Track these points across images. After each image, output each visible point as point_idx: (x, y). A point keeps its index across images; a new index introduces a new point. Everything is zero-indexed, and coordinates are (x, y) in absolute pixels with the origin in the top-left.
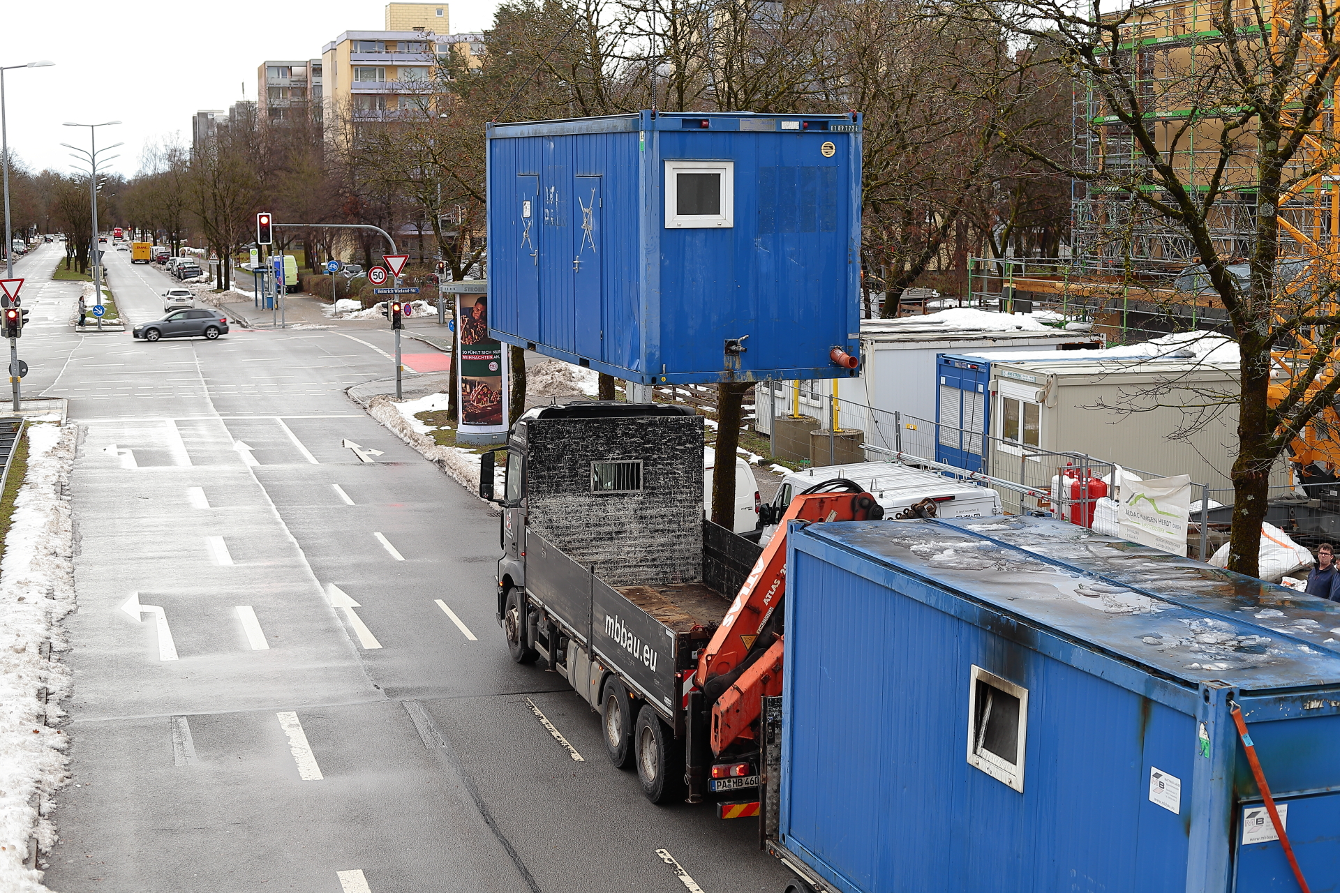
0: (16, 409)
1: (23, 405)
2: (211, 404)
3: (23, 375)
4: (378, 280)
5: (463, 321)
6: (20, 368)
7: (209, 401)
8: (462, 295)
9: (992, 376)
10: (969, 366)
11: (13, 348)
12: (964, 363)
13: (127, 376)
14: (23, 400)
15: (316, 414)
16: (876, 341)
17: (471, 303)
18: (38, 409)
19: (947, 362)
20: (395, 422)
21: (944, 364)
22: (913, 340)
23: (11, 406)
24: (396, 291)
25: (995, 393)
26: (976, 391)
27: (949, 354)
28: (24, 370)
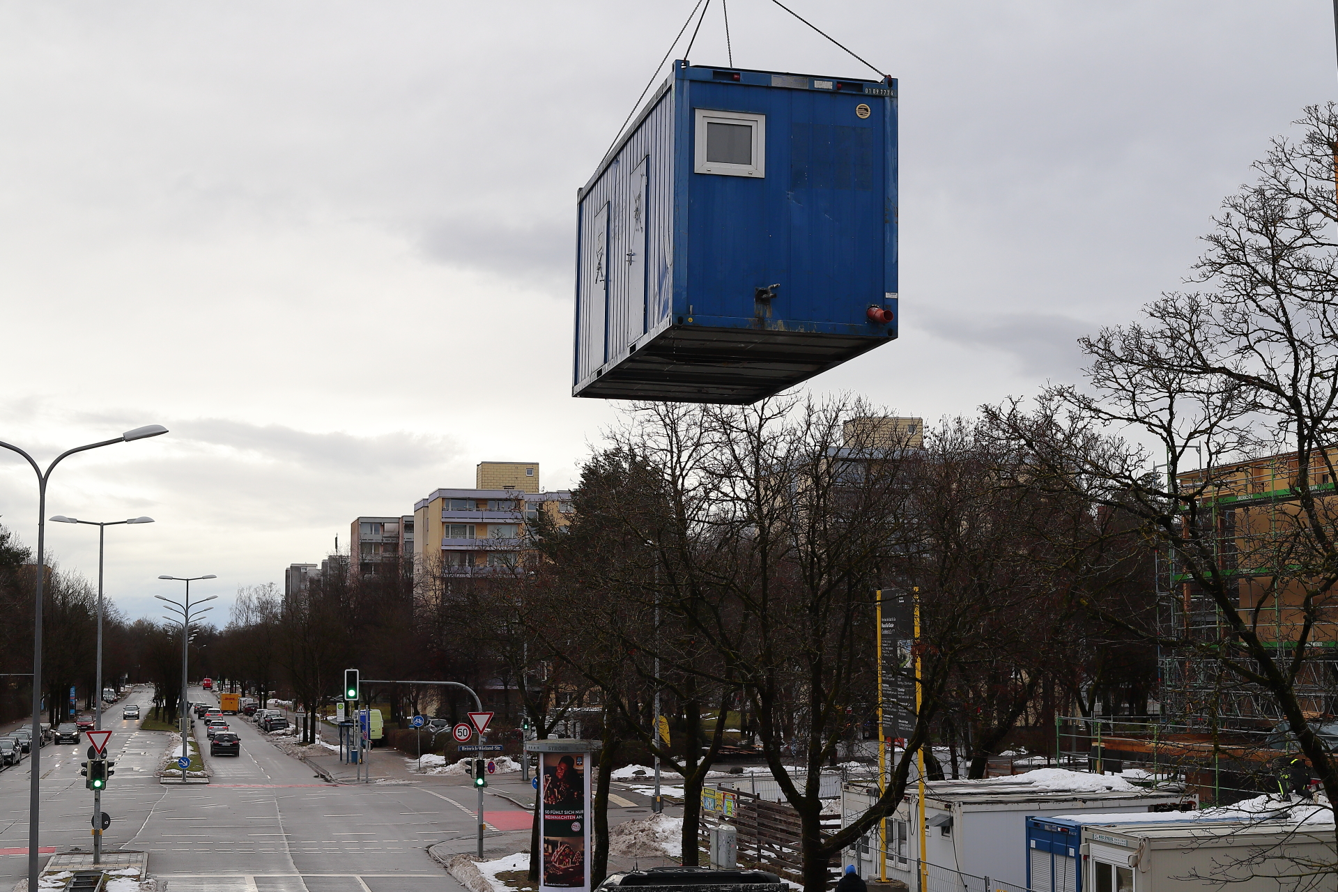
0: (96, 861)
1: (103, 858)
2: (292, 861)
3: (105, 827)
4: (463, 738)
5: (547, 780)
6: (103, 820)
7: (289, 857)
8: (546, 755)
9: (1083, 840)
10: (1059, 829)
11: (97, 800)
12: (1055, 826)
13: (209, 830)
14: (104, 853)
15: (395, 873)
16: (964, 803)
17: (555, 762)
18: (117, 862)
19: (1036, 824)
20: (476, 882)
21: (1034, 828)
22: (1001, 802)
23: (91, 858)
24: (480, 748)
25: (1086, 857)
26: (1066, 854)
27: (1039, 816)
28: (106, 823)
